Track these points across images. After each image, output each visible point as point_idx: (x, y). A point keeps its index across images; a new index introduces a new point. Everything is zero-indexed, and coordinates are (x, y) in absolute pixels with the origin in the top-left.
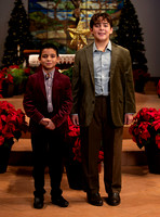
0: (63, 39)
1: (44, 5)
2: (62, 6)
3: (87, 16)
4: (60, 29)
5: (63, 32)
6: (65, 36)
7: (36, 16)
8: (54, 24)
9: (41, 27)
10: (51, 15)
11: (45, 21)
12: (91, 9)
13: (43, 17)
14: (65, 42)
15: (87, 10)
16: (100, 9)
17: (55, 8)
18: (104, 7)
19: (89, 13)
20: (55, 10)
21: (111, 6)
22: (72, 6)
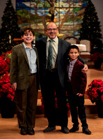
0: (42, 30)
1: (28, 4)
2: (41, 5)
3: (59, 13)
4: (40, 22)
5: (42, 24)
6: (43, 28)
7: (22, 13)
8: (35, 19)
9: (25, 21)
10: (33, 12)
11: (28, 16)
12: (62, 8)
13: (27, 14)
14: (43, 32)
15: (59, 8)
16: (70, 7)
17: (36, 7)
18: (72, 6)
19: (61, 10)
20: (36, 8)
21: (77, 5)
22: (48, 5)
